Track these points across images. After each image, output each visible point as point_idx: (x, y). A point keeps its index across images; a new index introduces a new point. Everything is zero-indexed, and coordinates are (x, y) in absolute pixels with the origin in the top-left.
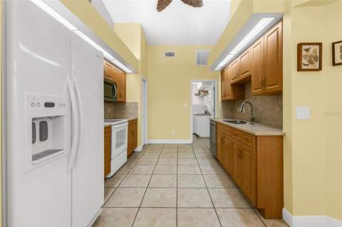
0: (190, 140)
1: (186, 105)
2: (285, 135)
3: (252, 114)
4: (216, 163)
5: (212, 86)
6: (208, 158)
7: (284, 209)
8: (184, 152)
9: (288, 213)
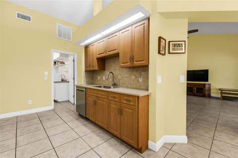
0: (52, 106)
1: (46, 73)
2: (151, 94)
3: (113, 81)
4: (86, 122)
5: (71, 58)
6: (77, 119)
7: (149, 141)
8: (49, 119)
9: (153, 143)
